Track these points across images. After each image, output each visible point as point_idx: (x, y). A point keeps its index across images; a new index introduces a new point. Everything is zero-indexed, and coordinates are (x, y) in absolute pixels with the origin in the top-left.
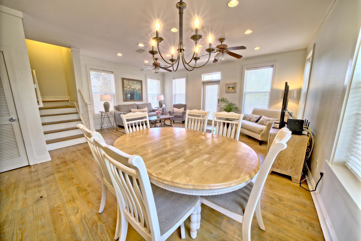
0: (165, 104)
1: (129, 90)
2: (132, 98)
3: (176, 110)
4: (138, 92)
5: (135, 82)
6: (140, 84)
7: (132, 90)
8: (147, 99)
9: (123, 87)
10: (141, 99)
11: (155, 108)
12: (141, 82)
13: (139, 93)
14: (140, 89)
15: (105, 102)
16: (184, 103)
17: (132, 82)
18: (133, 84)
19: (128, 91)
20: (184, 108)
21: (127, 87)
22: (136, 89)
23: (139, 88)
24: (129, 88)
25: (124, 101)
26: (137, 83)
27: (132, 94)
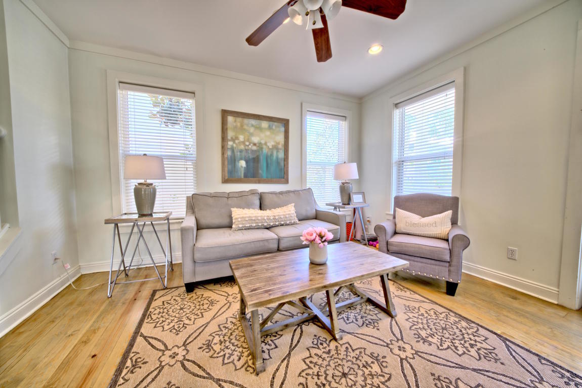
0: (363, 194)
1: (242, 147)
2: (252, 175)
3: (408, 219)
4: (272, 155)
5: (265, 124)
6: (283, 129)
7: (255, 148)
8: (302, 178)
9: (224, 139)
10: (283, 177)
11: (327, 205)
12: (285, 123)
13: (277, 158)
14: (280, 146)
15: (142, 181)
16: (447, 191)
17: (253, 122)
18: (259, 128)
19: (241, 151)
20: (449, 213)
21: (237, 138)
22: (266, 144)
23: (278, 143)
24: (243, 143)
25: (225, 181)
26: (270, 128)
27: (254, 158)
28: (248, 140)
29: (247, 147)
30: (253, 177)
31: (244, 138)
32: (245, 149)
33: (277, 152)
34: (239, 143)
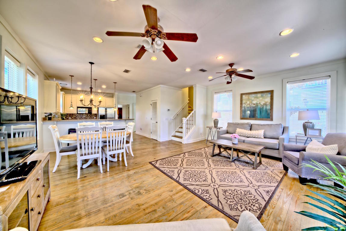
4: (263, 108)
5: (259, 95)
6: (270, 95)
7: (254, 106)
8: (283, 118)
9: (241, 104)
10: (269, 117)
12: (271, 92)
13: (266, 109)
14: (268, 103)
17: (253, 95)
18: (257, 98)
19: (248, 108)
21: (246, 103)
22: (260, 103)
23: (267, 102)
24: (249, 104)
25: (242, 119)
26: (262, 96)
27: (254, 110)
28: (251, 103)
29: (250, 106)
30: (253, 117)
31: (249, 102)
32: (250, 107)
33: (266, 106)
34: (247, 104)
